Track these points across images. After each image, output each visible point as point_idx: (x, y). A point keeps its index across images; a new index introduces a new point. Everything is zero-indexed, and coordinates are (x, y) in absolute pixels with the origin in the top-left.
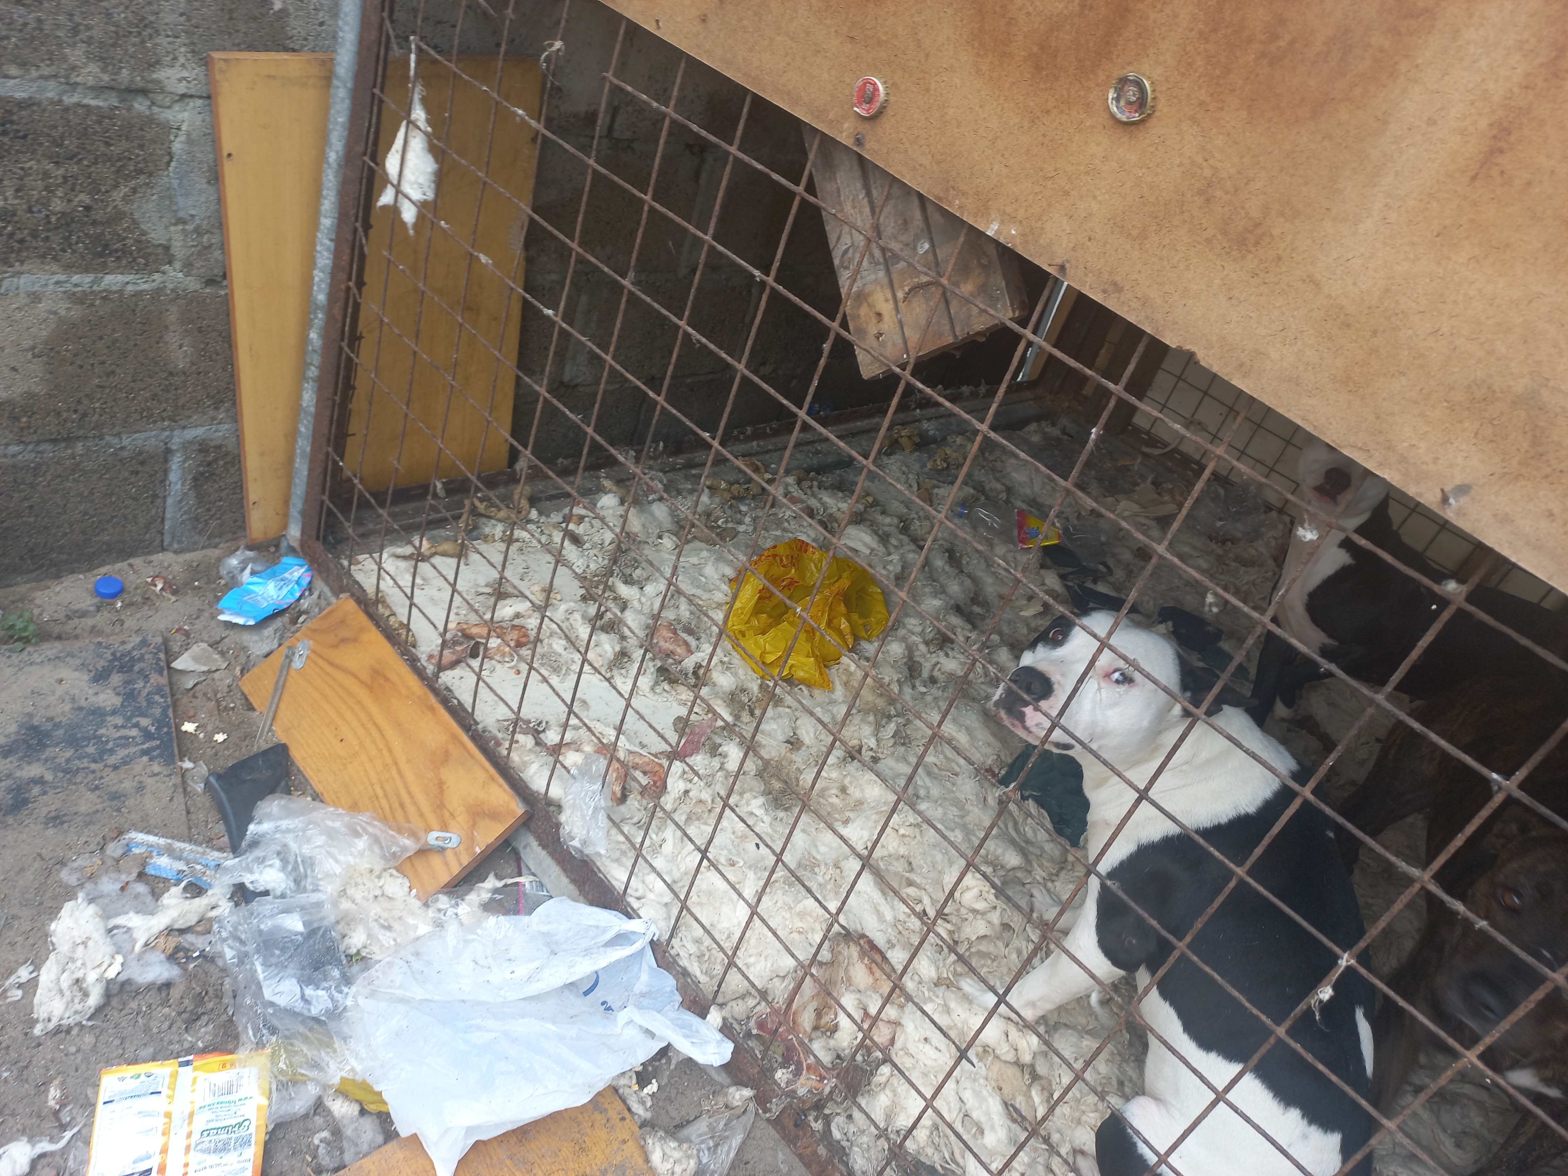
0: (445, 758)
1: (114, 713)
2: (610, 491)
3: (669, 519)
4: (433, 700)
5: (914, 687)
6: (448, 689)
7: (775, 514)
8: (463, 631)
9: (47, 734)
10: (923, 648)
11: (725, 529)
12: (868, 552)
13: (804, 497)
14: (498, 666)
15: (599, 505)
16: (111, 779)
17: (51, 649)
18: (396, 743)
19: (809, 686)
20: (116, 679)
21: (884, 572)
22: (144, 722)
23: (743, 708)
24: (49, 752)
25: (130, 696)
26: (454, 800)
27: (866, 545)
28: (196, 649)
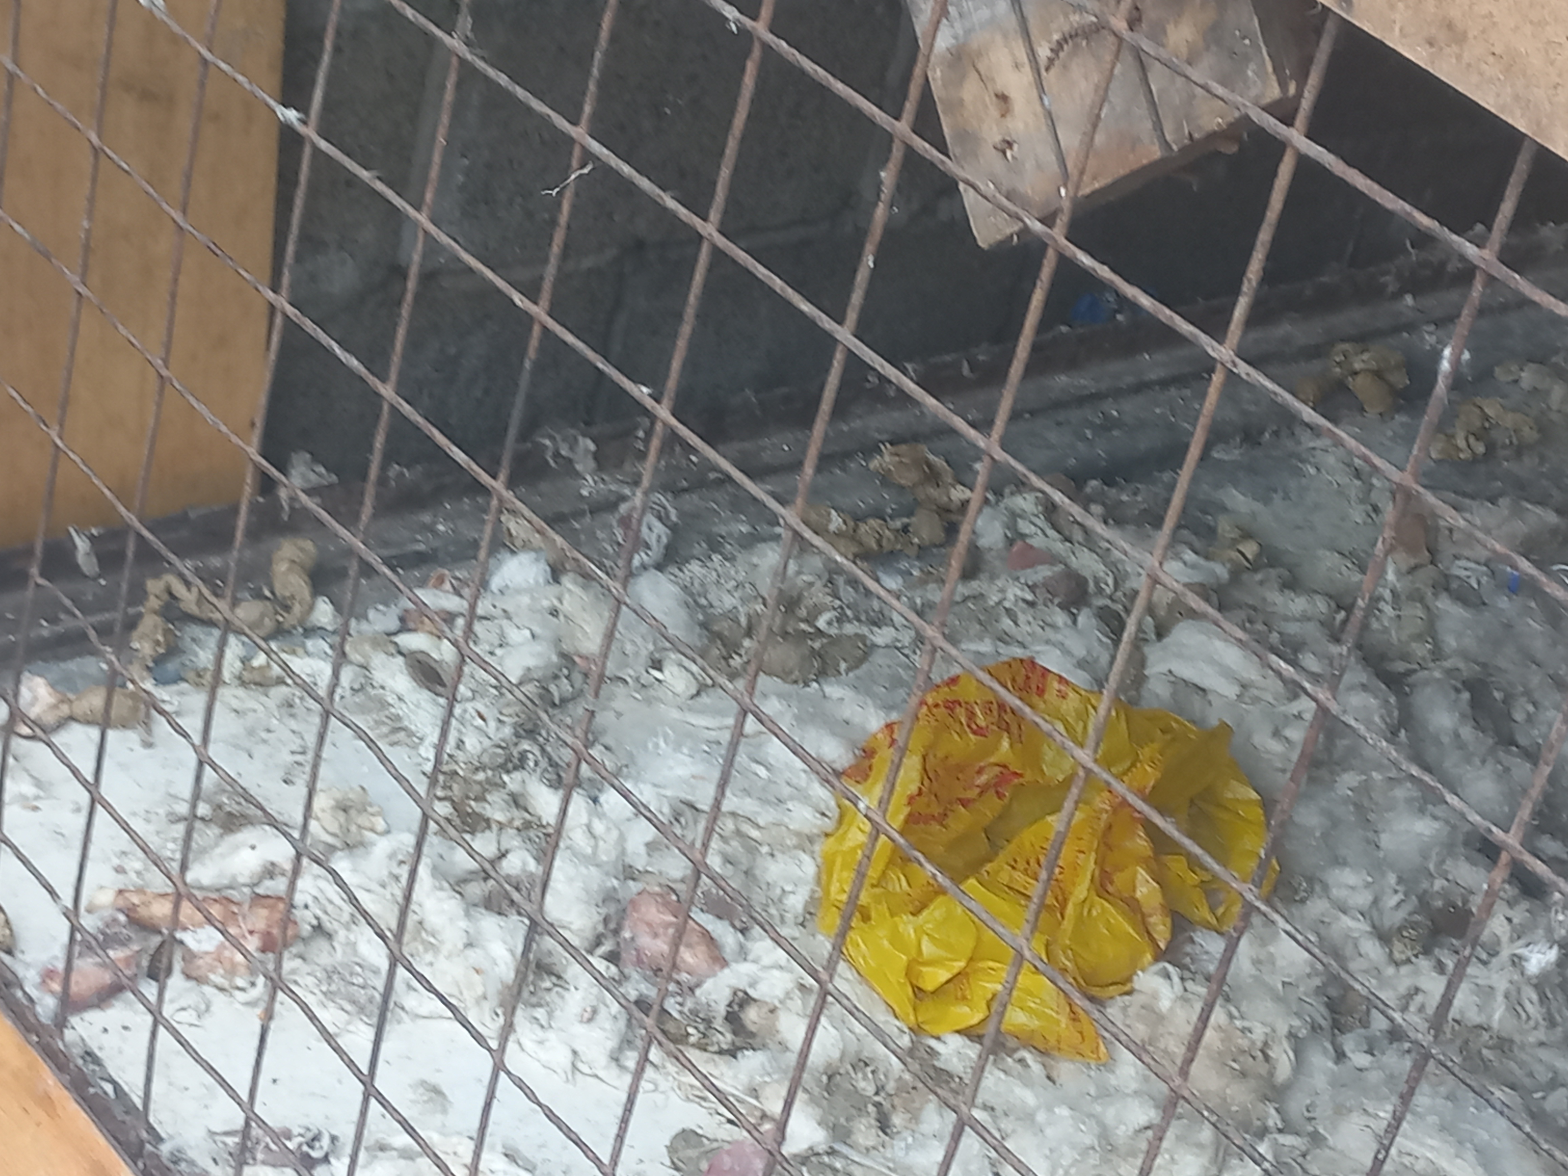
2: (526, 546)
3: (682, 614)
4: (49, 1079)
5: (1340, 1056)
6: (89, 1055)
7: (979, 597)
8: (130, 912)
10: (1372, 949)
11: (834, 641)
12: (1231, 691)
13: (1060, 547)
14: (219, 999)
15: (496, 583)
19: (1043, 1053)
21: (1276, 746)
23: (861, 1110)
27: (1227, 673)
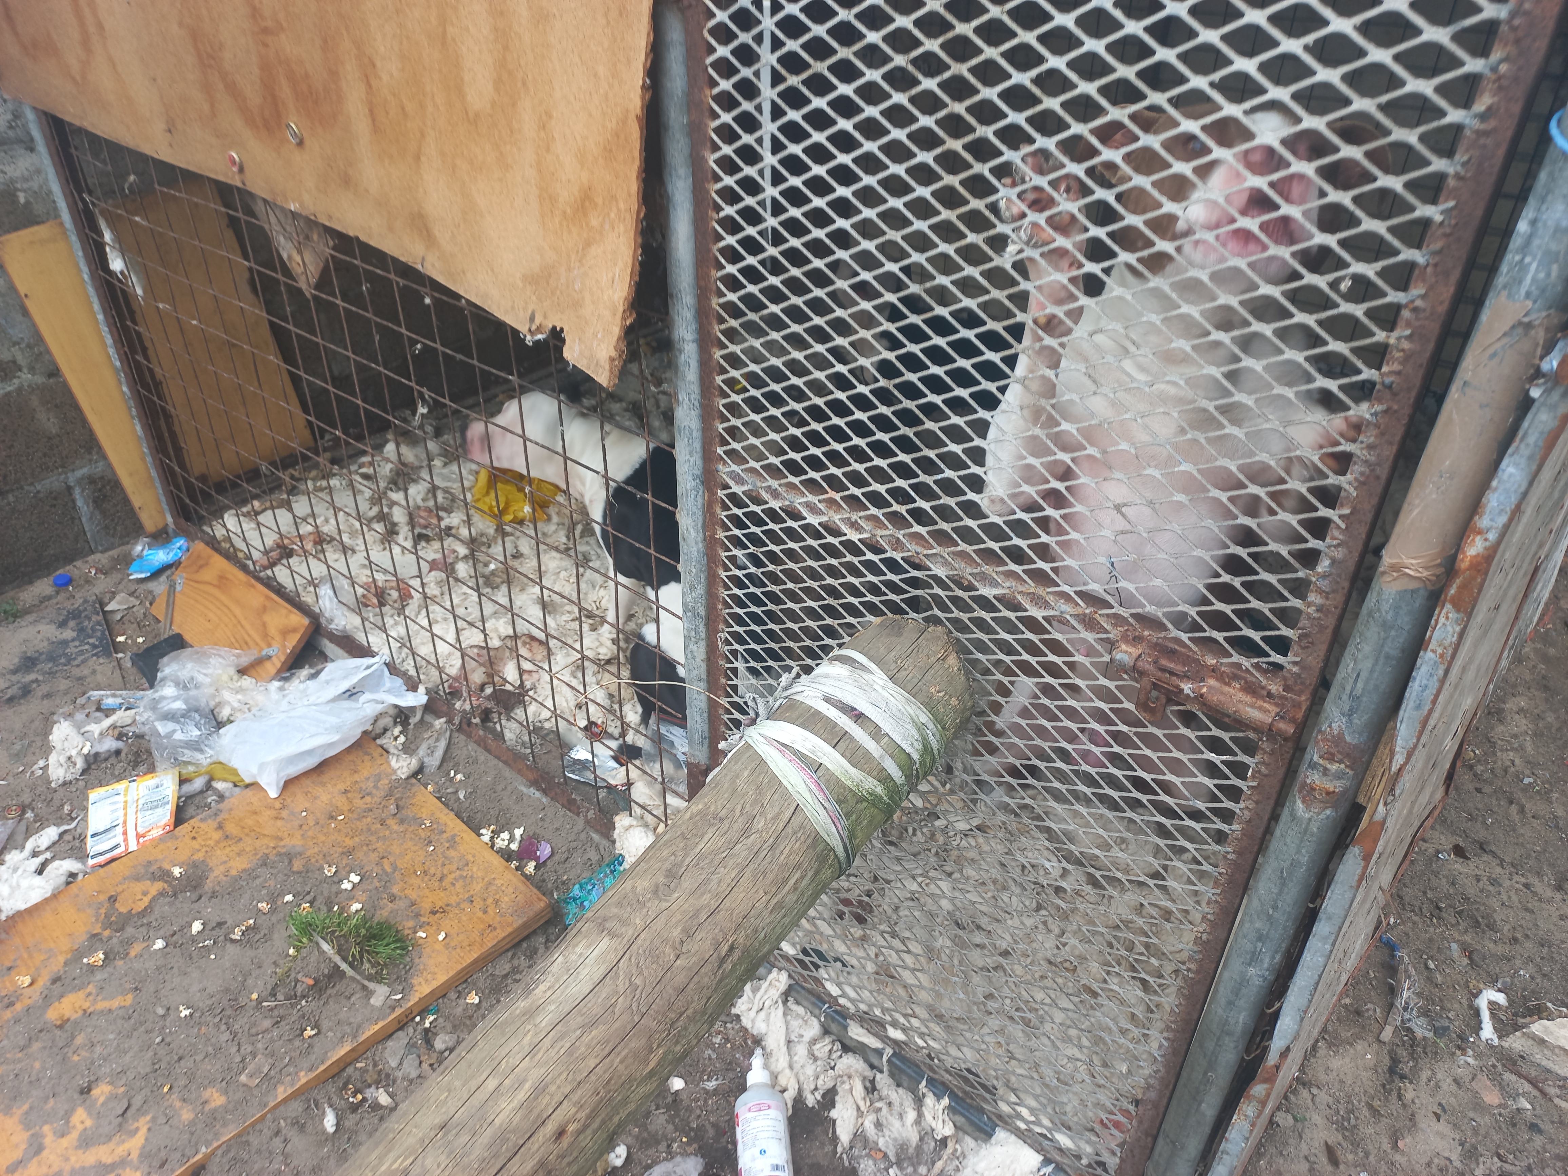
0: (264, 609)
1: (73, 640)
6: (272, 580)
9: (36, 659)
16: (77, 672)
17: (30, 618)
18: (237, 611)
20: (72, 624)
22: (91, 641)
24: (39, 667)
25: (81, 630)
26: (273, 631)
28: (118, 598)
